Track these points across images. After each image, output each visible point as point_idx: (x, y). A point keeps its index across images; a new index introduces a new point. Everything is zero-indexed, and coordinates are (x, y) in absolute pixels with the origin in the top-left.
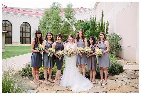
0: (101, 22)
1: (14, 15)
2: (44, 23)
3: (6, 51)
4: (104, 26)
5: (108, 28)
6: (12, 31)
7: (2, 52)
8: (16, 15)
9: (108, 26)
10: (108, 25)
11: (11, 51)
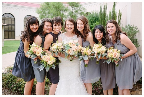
0: (113, 12)
1: (17, 8)
3: (5, 46)
4: (116, 16)
5: (120, 19)
6: (14, 25)
7: (2, 47)
8: (19, 8)
9: (121, 17)
10: (121, 15)
11: (11, 45)
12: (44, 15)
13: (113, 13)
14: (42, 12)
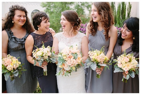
2: (48, 7)
4: (126, 9)
5: (130, 11)
9: (130, 9)
10: (130, 8)
12: (49, 8)
13: (122, 4)
14: (47, 5)
